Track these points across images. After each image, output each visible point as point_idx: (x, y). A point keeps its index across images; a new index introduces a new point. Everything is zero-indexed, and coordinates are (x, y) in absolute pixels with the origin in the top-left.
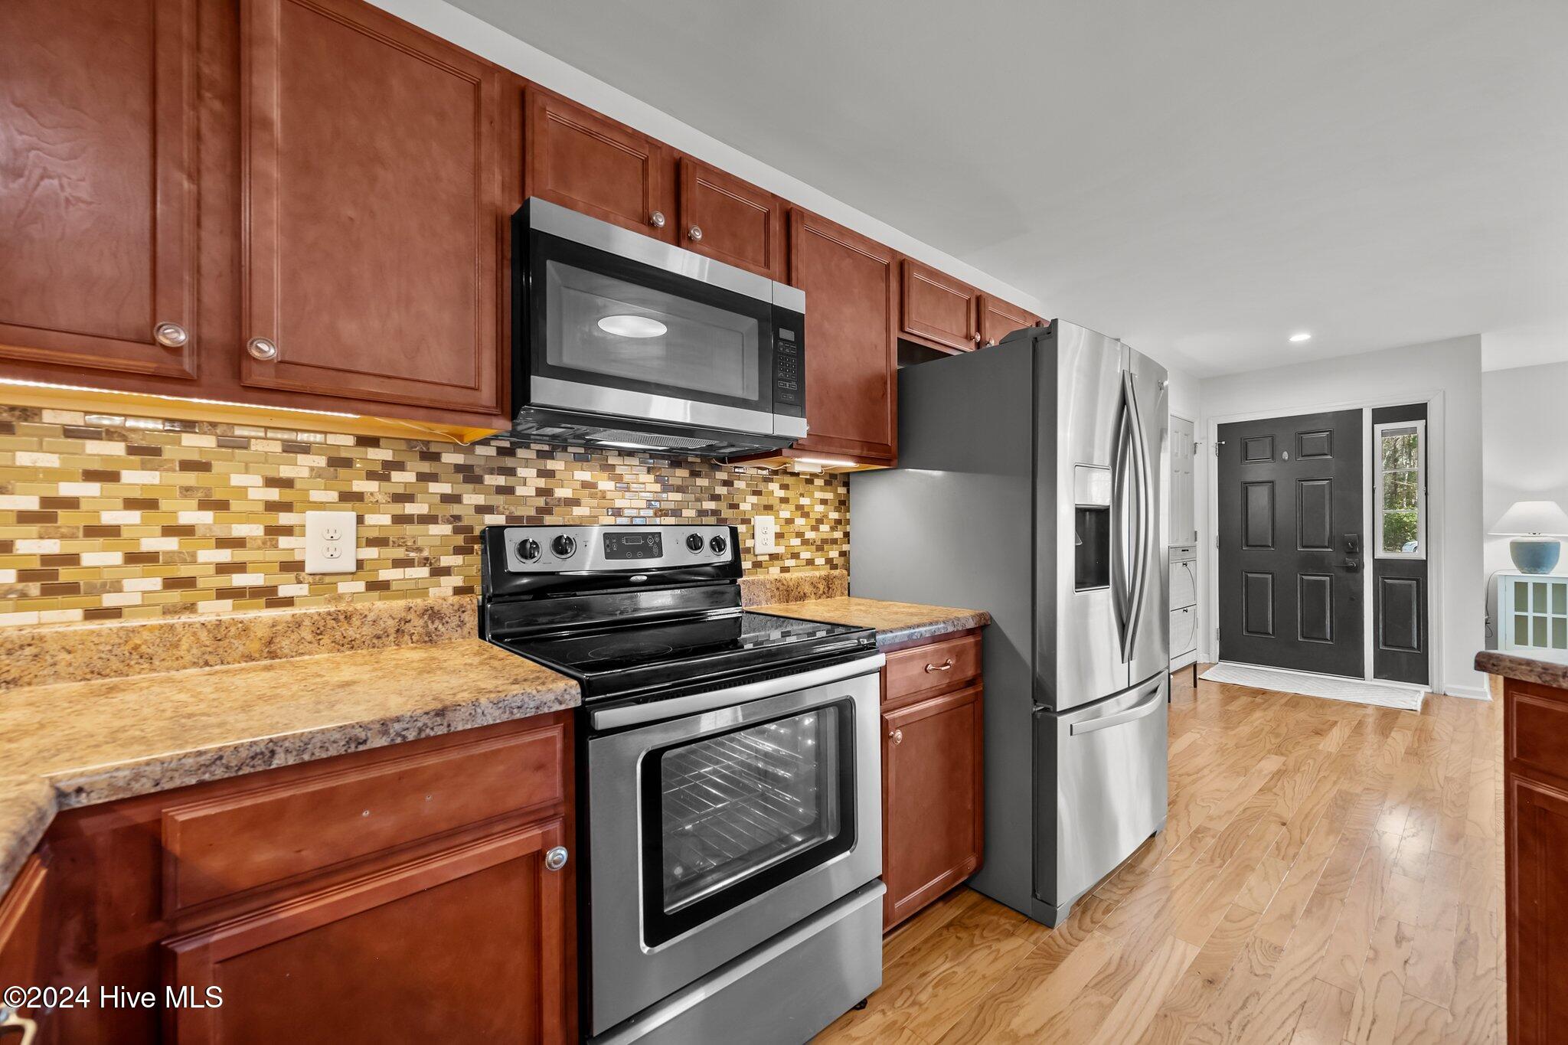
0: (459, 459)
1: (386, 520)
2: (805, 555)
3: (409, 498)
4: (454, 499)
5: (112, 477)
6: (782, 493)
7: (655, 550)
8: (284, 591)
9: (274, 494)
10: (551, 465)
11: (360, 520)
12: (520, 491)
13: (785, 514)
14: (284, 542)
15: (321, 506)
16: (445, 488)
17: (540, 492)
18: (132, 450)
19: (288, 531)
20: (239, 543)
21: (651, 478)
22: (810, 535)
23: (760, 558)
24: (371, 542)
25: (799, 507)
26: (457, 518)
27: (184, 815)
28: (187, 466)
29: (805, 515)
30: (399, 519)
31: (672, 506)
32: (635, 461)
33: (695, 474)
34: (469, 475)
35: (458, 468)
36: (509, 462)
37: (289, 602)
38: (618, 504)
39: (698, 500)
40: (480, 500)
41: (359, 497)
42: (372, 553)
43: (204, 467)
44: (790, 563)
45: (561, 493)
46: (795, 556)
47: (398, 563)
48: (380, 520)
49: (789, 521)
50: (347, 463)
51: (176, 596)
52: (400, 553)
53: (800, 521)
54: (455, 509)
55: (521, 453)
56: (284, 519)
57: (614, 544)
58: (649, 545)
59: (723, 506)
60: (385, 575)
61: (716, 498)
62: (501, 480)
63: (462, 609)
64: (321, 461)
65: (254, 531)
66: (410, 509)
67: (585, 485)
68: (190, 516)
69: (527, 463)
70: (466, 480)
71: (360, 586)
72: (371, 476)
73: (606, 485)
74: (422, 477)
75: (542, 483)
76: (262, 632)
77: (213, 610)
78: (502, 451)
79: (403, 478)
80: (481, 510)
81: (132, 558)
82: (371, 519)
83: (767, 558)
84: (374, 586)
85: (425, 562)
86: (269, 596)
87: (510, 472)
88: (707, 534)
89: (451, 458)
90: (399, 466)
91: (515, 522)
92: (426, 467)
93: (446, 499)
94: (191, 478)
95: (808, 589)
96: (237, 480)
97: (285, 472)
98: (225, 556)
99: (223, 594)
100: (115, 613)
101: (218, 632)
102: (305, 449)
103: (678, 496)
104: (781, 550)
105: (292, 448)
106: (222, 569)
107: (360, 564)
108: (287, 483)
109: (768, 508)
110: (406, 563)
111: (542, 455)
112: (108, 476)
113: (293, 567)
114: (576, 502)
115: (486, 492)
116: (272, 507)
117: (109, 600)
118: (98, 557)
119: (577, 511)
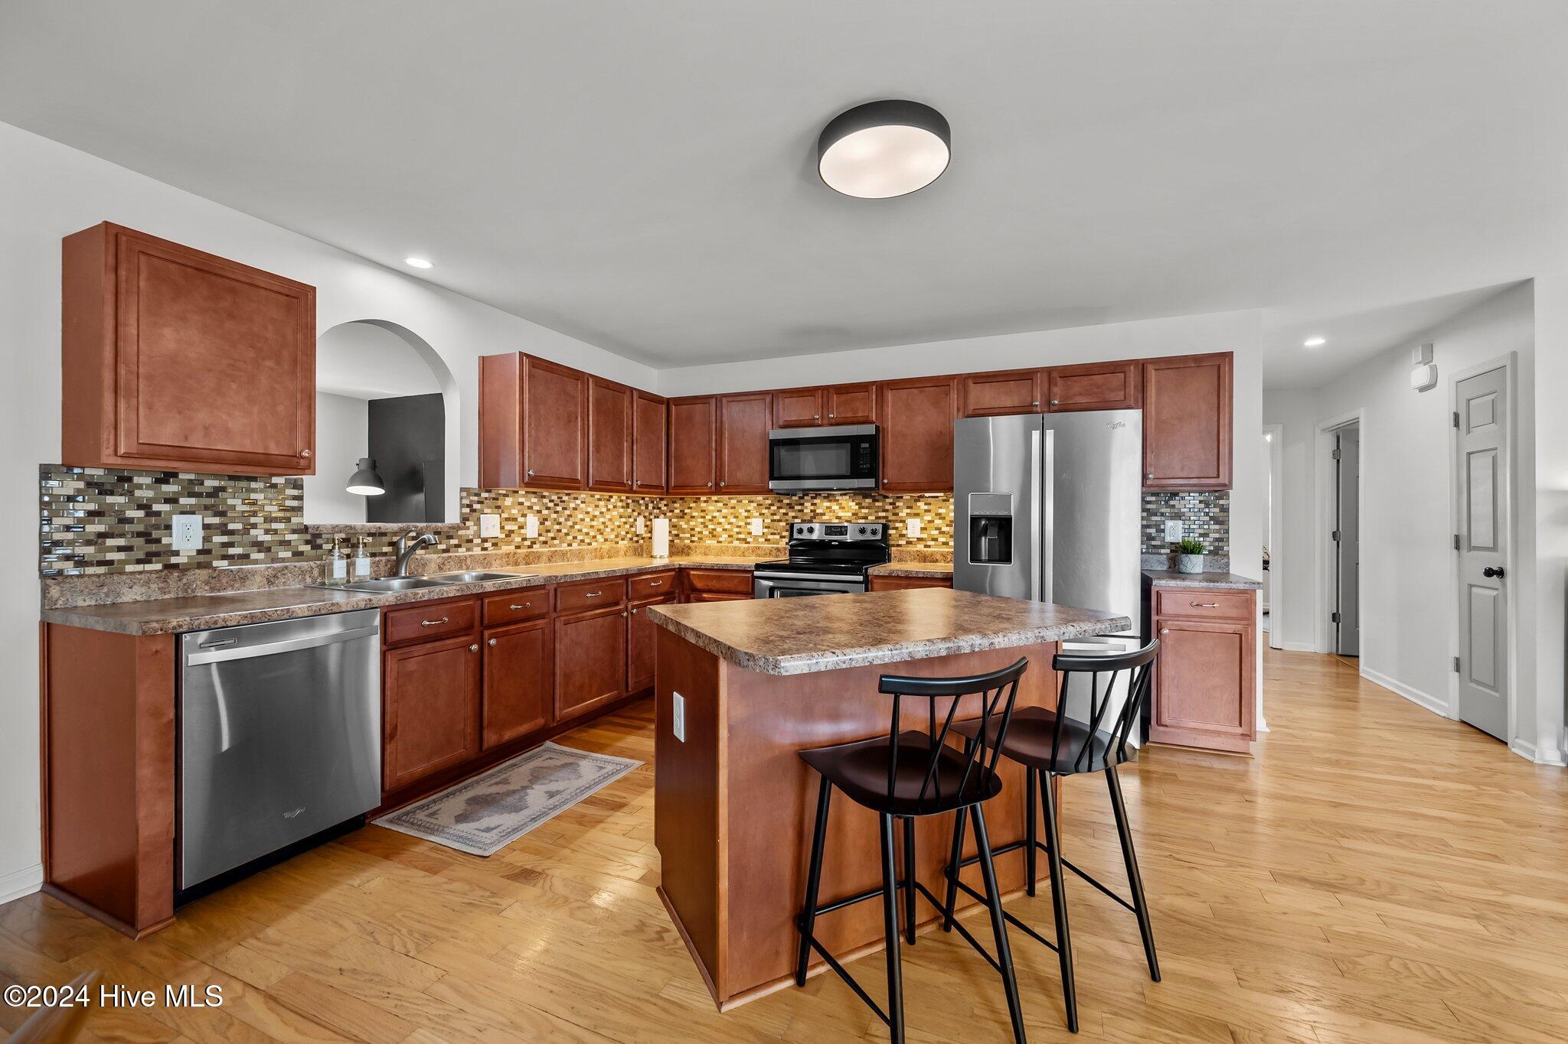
0: (787, 501)
1: (769, 521)
2: (942, 539)
3: (775, 514)
4: (786, 514)
5: (721, 511)
6: (926, 507)
7: (844, 533)
8: (748, 540)
9: (746, 514)
10: (815, 501)
11: (764, 521)
12: (805, 511)
13: (928, 517)
14: (748, 526)
15: (756, 517)
16: (784, 511)
17: (811, 511)
18: (724, 505)
19: (749, 524)
20: (740, 527)
21: (854, 503)
22: (945, 529)
23: (910, 540)
24: (766, 527)
25: (937, 514)
26: (787, 520)
27: (692, 572)
28: (732, 508)
29: (944, 518)
30: (772, 521)
31: (863, 515)
32: (847, 497)
33: (875, 500)
34: (791, 506)
35: (788, 504)
36: (802, 501)
37: (749, 543)
38: (840, 515)
39: (876, 512)
40: (793, 514)
41: (763, 514)
42: (766, 530)
43: (734, 508)
44: (929, 543)
45: (818, 511)
46: (936, 540)
47: (772, 534)
48: (768, 521)
49: (930, 522)
50: (761, 505)
51: (730, 539)
52: (772, 531)
53: (938, 522)
54: (787, 517)
55: (806, 498)
56: (749, 521)
57: (830, 530)
58: (842, 530)
59: (889, 515)
60: (770, 537)
61: (887, 511)
62: (799, 507)
63: (785, 549)
64: (755, 505)
65: (742, 523)
66: (776, 517)
67: (828, 508)
68: (733, 520)
69: (807, 501)
70: (790, 508)
71: (763, 540)
72: (766, 508)
73: (835, 507)
74: (779, 508)
75: (812, 508)
76: (742, 550)
77: (736, 543)
78: (800, 498)
79: (774, 508)
80: (794, 517)
81: (724, 530)
82: (766, 521)
83: (916, 540)
84: (767, 540)
85: (779, 534)
86: (745, 540)
87: (803, 504)
88: (869, 528)
89: (786, 501)
90: (772, 505)
91: (803, 521)
92: (779, 504)
93: (785, 514)
94: (732, 511)
95: (939, 557)
96: (740, 511)
97: (749, 508)
98: (737, 530)
99: (738, 539)
100: (721, 542)
101: (735, 549)
102: (752, 502)
103: (866, 511)
104: (924, 536)
105: (751, 502)
106: (738, 533)
107: (763, 533)
108: (749, 511)
109: (917, 515)
110: (774, 534)
111: (812, 498)
112: (719, 511)
113: (750, 533)
114: (824, 514)
115: (795, 511)
116: (747, 517)
117: (720, 539)
118: (719, 530)
119: (824, 517)
